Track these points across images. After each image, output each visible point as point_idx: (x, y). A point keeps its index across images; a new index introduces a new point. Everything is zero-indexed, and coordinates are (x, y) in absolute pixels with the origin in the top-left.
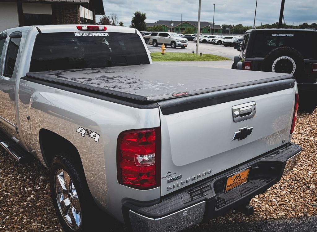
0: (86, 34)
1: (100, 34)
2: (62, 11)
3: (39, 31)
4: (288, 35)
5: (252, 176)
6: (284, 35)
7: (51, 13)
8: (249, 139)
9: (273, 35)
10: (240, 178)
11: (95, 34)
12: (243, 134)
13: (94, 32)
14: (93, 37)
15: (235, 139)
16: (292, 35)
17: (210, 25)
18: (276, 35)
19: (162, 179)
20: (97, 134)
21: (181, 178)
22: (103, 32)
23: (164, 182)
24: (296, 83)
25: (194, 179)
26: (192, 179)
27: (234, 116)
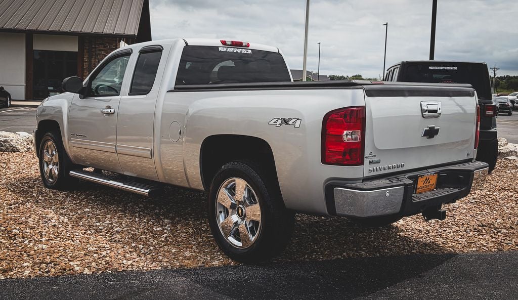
0: (230, 50)
1: (244, 51)
2: (93, 46)
3: (186, 43)
4: (450, 68)
5: (440, 184)
6: (445, 68)
7: (77, 50)
8: (437, 140)
9: (430, 68)
10: (429, 182)
11: (238, 51)
12: (431, 133)
13: (237, 48)
14: (236, 53)
15: (424, 136)
16: (455, 68)
17: (312, 75)
18: (434, 68)
19: (365, 159)
20: (298, 119)
21: (379, 163)
22: (246, 49)
23: (366, 161)
24: (475, 92)
25: (390, 169)
26: (389, 168)
27: (423, 111)
